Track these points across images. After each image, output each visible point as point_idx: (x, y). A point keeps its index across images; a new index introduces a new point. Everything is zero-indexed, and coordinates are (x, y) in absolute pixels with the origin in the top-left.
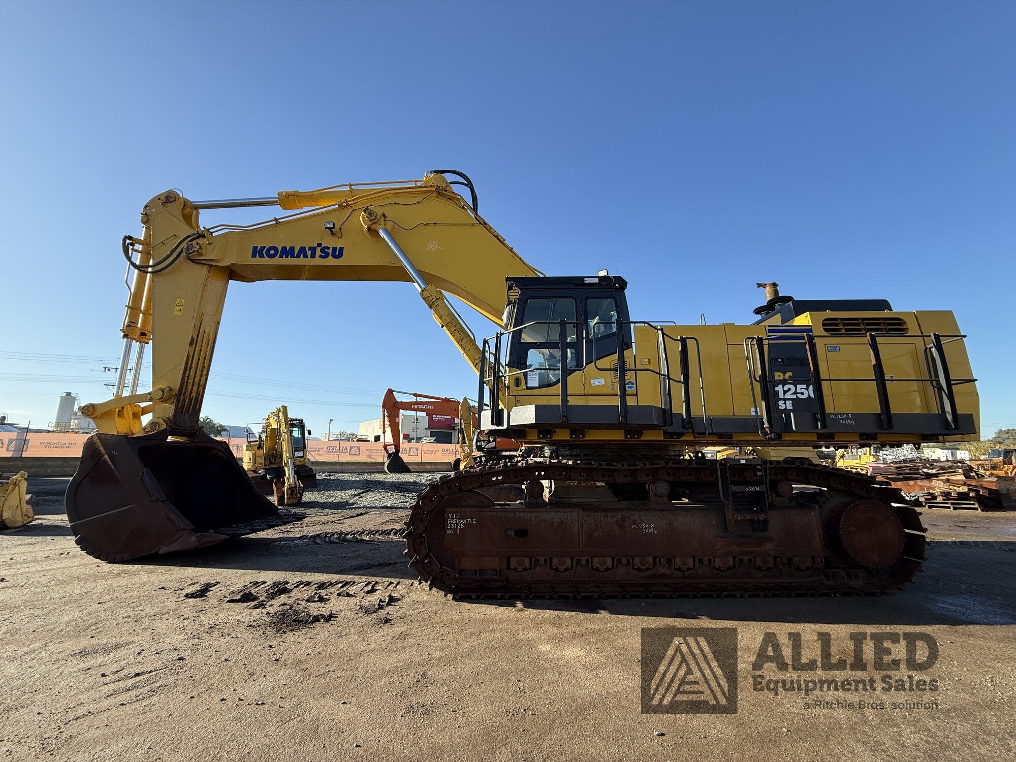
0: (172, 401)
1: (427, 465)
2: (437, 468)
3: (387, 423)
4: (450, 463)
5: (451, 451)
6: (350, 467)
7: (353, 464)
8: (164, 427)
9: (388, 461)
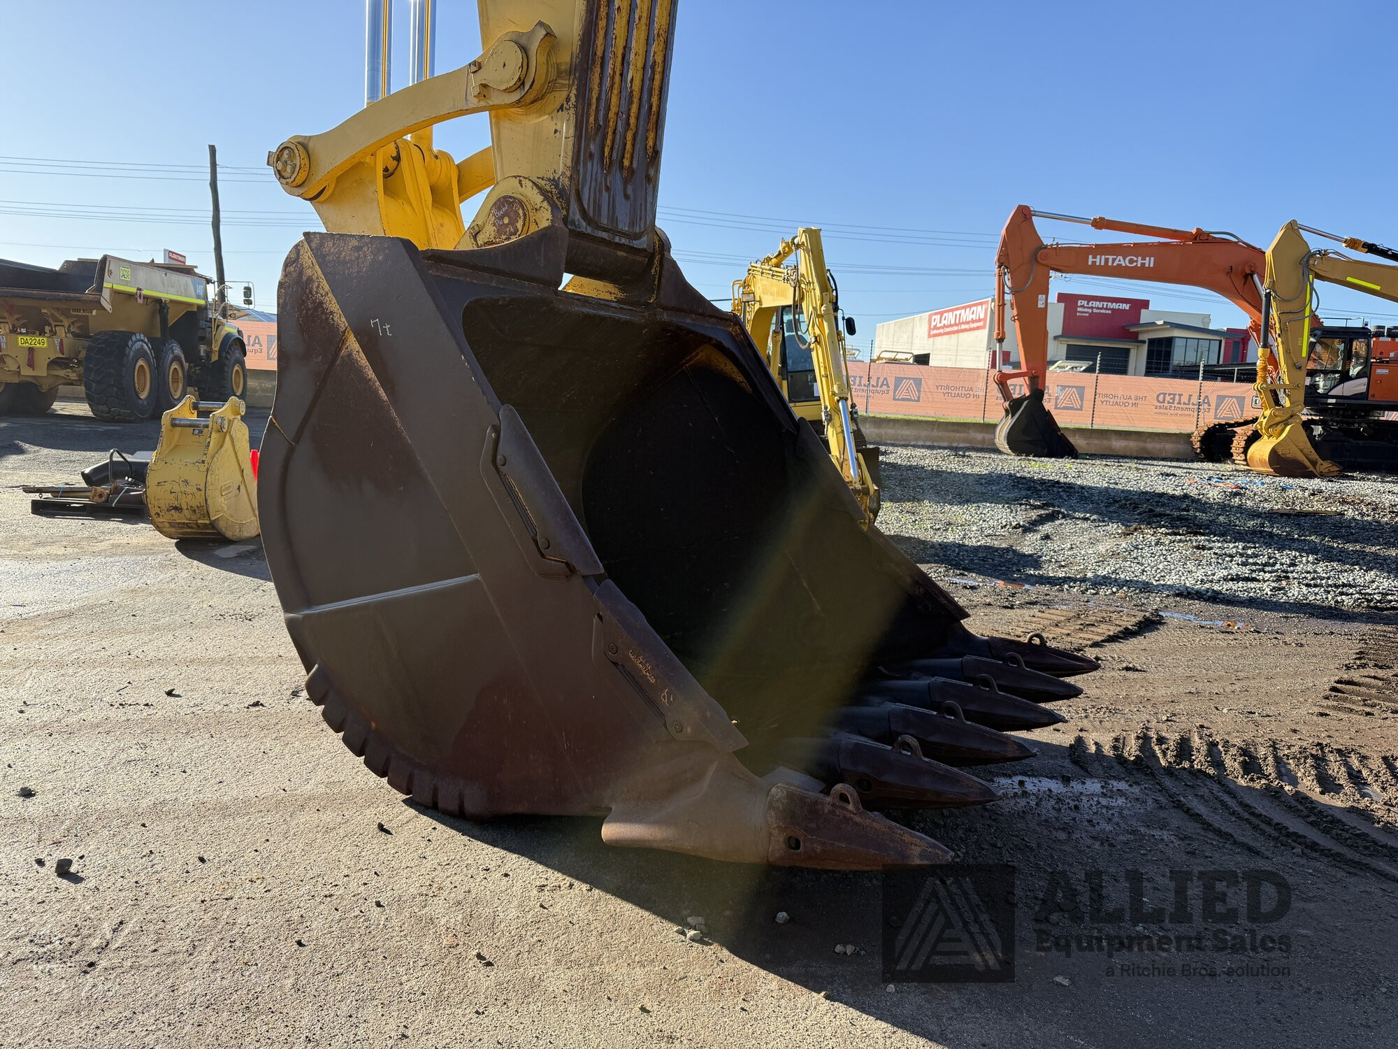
0: (560, 97)
1: (1113, 437)
2: (1144, 450)
3: (1010, 312)
4: (1189, 436)
5: (1184, 399)
6: (899, 431)
7: (908, 423)
8: (544, 218)
9: (1010, 422)
